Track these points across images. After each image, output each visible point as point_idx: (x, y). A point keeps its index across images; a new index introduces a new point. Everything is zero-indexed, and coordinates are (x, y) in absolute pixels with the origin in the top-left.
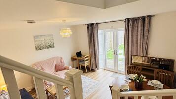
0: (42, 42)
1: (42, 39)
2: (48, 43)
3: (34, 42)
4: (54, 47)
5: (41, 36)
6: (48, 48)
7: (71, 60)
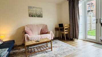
0: (34, 11)
1: (34, 9)
2: (38, 13)
3: (28, 10)
4: (42, 17)
5: (34, 7)
6: (38, 17)
7: (54, 30)
